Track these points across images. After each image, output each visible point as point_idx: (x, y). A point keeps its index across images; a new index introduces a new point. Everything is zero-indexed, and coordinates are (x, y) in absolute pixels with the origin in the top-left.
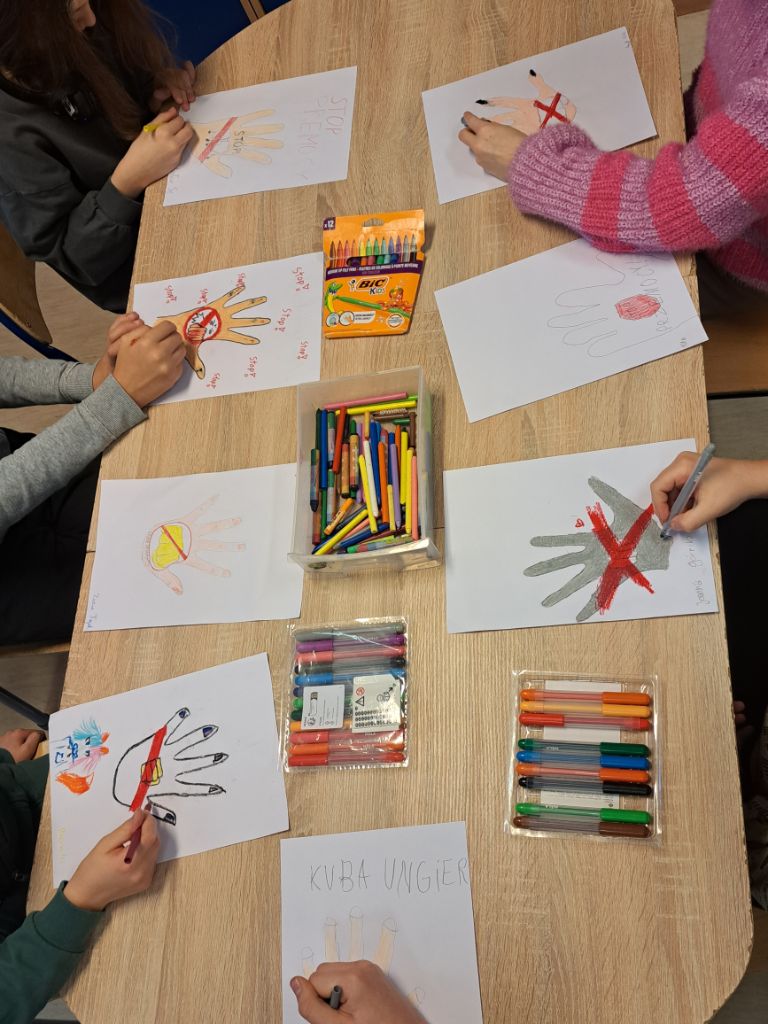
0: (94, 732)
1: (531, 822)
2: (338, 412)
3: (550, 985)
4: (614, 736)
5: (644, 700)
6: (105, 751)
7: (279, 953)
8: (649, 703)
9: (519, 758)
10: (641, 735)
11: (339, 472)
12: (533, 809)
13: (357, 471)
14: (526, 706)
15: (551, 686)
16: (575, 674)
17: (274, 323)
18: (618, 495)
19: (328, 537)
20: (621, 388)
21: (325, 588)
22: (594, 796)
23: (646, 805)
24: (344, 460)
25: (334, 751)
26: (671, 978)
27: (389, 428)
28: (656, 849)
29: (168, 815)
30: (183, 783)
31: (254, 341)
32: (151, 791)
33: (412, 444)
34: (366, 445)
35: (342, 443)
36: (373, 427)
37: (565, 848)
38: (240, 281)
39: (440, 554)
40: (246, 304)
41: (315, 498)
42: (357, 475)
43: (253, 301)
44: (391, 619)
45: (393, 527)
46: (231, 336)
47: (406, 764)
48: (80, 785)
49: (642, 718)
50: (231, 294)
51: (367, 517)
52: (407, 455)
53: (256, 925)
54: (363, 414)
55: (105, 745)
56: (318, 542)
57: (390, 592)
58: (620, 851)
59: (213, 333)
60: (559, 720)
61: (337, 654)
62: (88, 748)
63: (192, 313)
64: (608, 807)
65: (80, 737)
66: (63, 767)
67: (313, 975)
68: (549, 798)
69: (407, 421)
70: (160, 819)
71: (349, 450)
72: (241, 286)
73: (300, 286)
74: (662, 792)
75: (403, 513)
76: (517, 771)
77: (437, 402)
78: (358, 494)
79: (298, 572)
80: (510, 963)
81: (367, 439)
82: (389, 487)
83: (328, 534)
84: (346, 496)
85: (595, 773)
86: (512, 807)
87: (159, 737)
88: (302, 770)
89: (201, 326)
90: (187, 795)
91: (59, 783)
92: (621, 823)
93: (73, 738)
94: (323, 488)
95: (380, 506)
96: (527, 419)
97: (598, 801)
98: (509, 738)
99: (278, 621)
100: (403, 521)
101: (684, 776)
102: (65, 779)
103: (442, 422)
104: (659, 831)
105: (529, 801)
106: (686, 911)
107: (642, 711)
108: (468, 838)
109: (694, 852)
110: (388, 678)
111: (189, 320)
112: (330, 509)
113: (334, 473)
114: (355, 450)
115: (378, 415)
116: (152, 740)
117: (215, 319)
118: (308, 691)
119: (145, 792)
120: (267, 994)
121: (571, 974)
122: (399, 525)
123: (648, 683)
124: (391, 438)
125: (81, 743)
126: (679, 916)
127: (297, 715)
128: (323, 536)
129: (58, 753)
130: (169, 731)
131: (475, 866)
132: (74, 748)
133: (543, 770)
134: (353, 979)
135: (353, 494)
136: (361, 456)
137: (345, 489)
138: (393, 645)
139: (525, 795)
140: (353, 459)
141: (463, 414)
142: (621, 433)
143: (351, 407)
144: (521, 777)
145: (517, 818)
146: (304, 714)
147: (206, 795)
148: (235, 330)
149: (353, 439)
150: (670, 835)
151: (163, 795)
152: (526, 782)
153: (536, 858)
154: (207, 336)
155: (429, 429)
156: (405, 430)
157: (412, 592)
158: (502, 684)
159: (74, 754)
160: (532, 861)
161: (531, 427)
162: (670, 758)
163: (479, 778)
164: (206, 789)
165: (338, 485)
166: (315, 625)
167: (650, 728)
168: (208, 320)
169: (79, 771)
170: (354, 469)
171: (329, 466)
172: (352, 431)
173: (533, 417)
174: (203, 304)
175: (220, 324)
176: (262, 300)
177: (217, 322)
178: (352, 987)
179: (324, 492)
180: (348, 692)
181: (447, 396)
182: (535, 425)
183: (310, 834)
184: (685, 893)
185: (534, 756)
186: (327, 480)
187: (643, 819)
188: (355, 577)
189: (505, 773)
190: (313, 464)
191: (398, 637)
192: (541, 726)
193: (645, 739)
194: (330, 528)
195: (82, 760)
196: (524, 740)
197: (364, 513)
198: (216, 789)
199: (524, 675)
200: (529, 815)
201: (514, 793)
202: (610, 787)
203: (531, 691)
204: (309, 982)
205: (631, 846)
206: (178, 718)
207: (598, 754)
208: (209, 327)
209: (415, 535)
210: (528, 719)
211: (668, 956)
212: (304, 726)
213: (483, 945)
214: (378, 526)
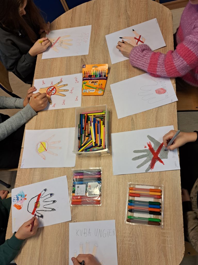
0: (23, 194)
1: (131, 221)
2: (85, 115)
3: (135, 261)
4: (152, 200)
5: (160, 191)
6: (26, 199)
7: (68, 251)
8: (161, 192)
9: (129, 204)
10: (159, 200)
11: (85, 130)
12: (132, 217)
13: (90, 130)
14: (131, 191)
15: (137, 187)
16: (143, 184)
17: (70, 91)
18: (155, 140)
19: (82, 147)
20: (156, 112)
21: (81, 160)
22: (147, 215)
23: (160, 217)
24: (87, 127)
25: (83, 201)
26: (164, 261)
27: (98, 119)
28: (162, 229)
29: (41, 216)
30: (45, 208)
31: (65, 95)
32: (37, 209)
33: (104, 124)
34: (92, 123)
35: (86, 123)
36: (94, 119)
37: (139, 227)
38: (61, 80)
39: (110, 152)
40: (63, 86)
41: (79, 137)
42: (90, 131)
43: (64, 85)
44: (98, 168)
45: (98, 145)
46: (59, 94)
47: (101, 205)
48: (19, 207)
49: (159, 196)
50: (59, 83)
51: (92, 142)
52: (102, 126)
53: (63, 244)
54: (91, 115)
55: (26, 197)
56: (80, 147)
57: (97, 161)
58: (153, 229)
59: (54, 93)
60: (139, 195)
61: (84, 177)
62: (21, 198)
63: (49, 88)
64: (150, 217)
65: (19, 195)
66: (15, 203)
67: (77, 257)
68: (136, 215)
69: (102, 118)
70: (39, 217)
71: (88, 125)
72: (61, 81)
73: (76, 82)
74: (164, 214)
75: (101, 141)
76: (128, 208)
77: (110, 113)
78: (90, 136)
79: (75, 155)
80: (125, 255)
81: (93, 122)
82: (98, 134)
83: (82, 146)
84: (87, 136)
85: (147, 209)
86: (127, 216)
87: (39, 196)
88: (75, 206)
89: (51, 91)
90: (46, 211)
91: (14, 207)
92: (153, 222)
93: (17, 196)
94: (81, 134)
95: (95, 139)
96: (132, 119)
97: (148, 216)
98: (126, 199)
99: (69, 167)
100: (101, 143)
101: (169, 211)
102: (15, 206)
103: (111, 118)
104: (163, 224)
105: (131, 215)
106: (169, 244)
107: (159, 194)
108: (116, 224)
109: (171, 229)
110: (97, 183)
111: (48, 89)
112: (83, 140)
113: (84, 130)
114: (89, 125)
115: (95, 116)
116: (37, 196)
117: (55, 89)
118: (76, 186)
119: (36, 209)
120: (65, 261)
121: (140, 259)
122: (100, 144)
123: (161, 187)
124: (99, 122)
125: (20, 197)
126: (167, 245)
127: (74, 192)
128: (81, 146)
129: (14, 199)
130: (42, 195)
131: (117, 231)
132: (18, 198)
133: (134, 208)
134: (87, 258)
135: (89, 136)
136: (91, 126)
137: (87, 135)
138: (98, 175)
139: (130, 214)
140: (89, 127)
141: (117, 117)
142: (156, 123)
143: (89, 114)
144: (129, 209)
145: (128, 219)
146: (76, 192)
147: (51, 211)
148: (59, 92)
149: (89, 122)
150: (165, 225)
151: (40, 211)
152: (130, 211)
153: (132, 230)
154: (53, 94)
155: (108, 120)
156: (102, 120)
157: (103, 161)
158: (125, 186)
159: (18, 200)
160: (131, 230)
161: (133, 121)
162: (166, 206)
163: (119, 209)
164: (51, 210)
165: (85, 134)
166: (79, 169)
167: (161, 198)
168: (53, 89)
169: (19, 204)
170: (89, 130)
171: (83, 128)
172: (89, 120)
173: (134, 118)
174: (52, 85)
175: (56, 91)
176: (67, 85)
177: (55, 90)
178: (87, 261)
179: (82, 135)
180: (87, 186)
181: (113, 112)
182: (134, 121)
183: (76, 222)
184: (169, 239)
185: (133, 204)
186: (82, 132)
187: (159, 221)
188: (89, 157)
189: (125, 208)
190: (79, 128)
191: (99, 173)
192: (134, 196)
193: (160, 201)
194: (83, 144)
195: (20, 201)
196: (130, 200)
197: (91, 141)
198: (53, 210)
199: (130, 184)
200: (131, 219)
201: (127, 213)
202: (151, 213)
203: (132, 188)
204: (76, 259)
205: (156, 228)
206: (44, 191)
207: (148, 204)
208: (53, 91)
209: (104, 147)
210: (131, 195)
211: (164, 255)
212: (75, 194)
213: (119, 251)
214: (95, 144)
